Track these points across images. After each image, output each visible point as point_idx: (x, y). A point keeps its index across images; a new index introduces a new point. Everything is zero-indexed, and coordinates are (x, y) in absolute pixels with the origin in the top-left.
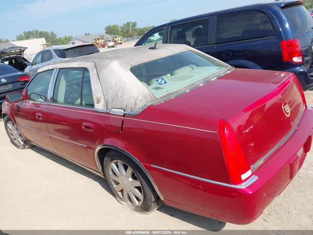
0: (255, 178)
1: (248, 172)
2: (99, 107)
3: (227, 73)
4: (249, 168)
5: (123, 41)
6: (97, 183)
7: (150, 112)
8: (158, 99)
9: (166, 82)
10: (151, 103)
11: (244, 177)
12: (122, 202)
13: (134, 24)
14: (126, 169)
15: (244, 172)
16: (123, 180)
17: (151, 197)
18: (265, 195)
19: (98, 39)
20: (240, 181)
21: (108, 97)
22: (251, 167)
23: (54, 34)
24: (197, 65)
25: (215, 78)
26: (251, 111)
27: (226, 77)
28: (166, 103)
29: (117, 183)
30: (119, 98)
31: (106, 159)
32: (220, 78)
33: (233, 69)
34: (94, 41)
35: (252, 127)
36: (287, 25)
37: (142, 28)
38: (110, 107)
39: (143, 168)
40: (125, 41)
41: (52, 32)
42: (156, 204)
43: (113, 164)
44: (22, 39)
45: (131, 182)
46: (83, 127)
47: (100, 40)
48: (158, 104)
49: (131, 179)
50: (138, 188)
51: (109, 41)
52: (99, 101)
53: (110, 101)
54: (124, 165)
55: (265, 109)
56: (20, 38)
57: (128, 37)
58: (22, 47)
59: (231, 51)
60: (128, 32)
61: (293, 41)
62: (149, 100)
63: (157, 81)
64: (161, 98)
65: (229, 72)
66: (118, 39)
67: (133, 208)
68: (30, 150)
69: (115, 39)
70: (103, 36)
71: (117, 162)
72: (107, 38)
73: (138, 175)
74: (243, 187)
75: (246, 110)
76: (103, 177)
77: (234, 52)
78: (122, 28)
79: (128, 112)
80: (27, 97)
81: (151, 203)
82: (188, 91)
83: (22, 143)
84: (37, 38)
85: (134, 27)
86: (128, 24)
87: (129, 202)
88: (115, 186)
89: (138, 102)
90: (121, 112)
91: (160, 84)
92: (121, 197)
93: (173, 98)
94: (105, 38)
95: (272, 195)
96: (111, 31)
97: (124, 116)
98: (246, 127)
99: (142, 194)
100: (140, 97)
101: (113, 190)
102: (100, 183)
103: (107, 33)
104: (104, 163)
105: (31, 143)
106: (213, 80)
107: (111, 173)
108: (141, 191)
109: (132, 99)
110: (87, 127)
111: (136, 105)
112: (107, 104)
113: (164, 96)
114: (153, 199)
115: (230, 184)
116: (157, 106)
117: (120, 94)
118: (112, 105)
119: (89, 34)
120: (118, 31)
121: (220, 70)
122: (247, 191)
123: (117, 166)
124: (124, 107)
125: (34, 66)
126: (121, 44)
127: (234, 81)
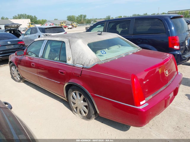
0: (147, 104)
1: (143, 101)
2: (69, 62)
3: (138, 51)
4: (144, 99)
5: (77, 26)
6: (62, 104)
7: (97, 67)
8: (101, 61)
9: (105, 53)
10: (98, 63)
11: (141, 103)
12: (75, 114)
13: (85, 16)
14: (80, 96)
15: (142, 101)
16: (78, 102)
17: (92, 111)
18: (151, 113)
19: (63, 23)
20: (140, 105)
21: (75, 58)
22: (146, 99)
23: (36, 18)
24: (122, 45)
25: (131, 53)
26: (149, 71)
27: (137, 53)
28: (105, 63)
29: (74, 104)
30: (81, 59)
31: (70, 90)
32: (134, 53)
33: (141, 49)
34: (60, 24)
35: (148, 80)
36: (173, 28)
37: (89, 19)
38: (75, 63)
39: (90, 96)
40: (78, 26)
41: (35, 16)
42: (94, 115)
43: (73, 93)
44: (16, 18)
45: (82, 103)
46: (59, 72)
47: (64, 24)
48: (101, 64)
49: (82, 102)
50: (86, 106)
51: (69, 25)
52: (69, 60)
53: (76, 60)
54: (80, 94)
55: (156, 72)
56: (15, 18)
57: (80, 23)
58: (18, 24)
59: (141, 39)
60: (80, 20)
61: (175, 37)
62: (96, 61)
63: (101, 52)
64: (103, 61)
65: (139, 51)
66: (75, 24)
67: (82, 117)
68: (23, 83)
69: (73, 24)
70: (66, 22)
71: (76, 92)
72: (68, 23)
73: (87, 99)
74: (141, 108)
75: (146, 71)
76: (67, 100)
77: (143, 39)
78: (77, 18)
79: (85, 66)
80: (26, 54)
81: (92, 114)
82: (117, 59)
83: (19, 79)
84: (25, 18)
85: (84, 17)
86: (81, 16)
87: (79, 114)
88: (73, 105)
89: (91, 62)
90: (81, 66)
91: (103, 54)
92: (76, 111)
93: (109, 61)
94: (66, 23)
95: (154, 115)
96: (70, 19)
97: (83, 68)
98: (144, 80)
99: (87, 110)
100: (92, 60)
101: (72, 107)
102: (63, 104)
103: (68, 20)
104: (69, 92)
105: (25, 79)
106: (130, 54)
107: (71, 98)
108: (87, 108)
109: (88, 60)
110: (61, 72)
111: (89, 63)
112: (74, 61)
113: (105, 60)
114: (93, 113)
115: (134, 106)
116: (101, 65)
117: (81, 57)
118: (77, 62)
119: (57, 19)
120: (75, 19)
121: (134, 49)
122: (143, 110)
123: (76, 94)
124: (83, 64)
125: (26, 36)
126: (76, 27)
127: (141, 56)
